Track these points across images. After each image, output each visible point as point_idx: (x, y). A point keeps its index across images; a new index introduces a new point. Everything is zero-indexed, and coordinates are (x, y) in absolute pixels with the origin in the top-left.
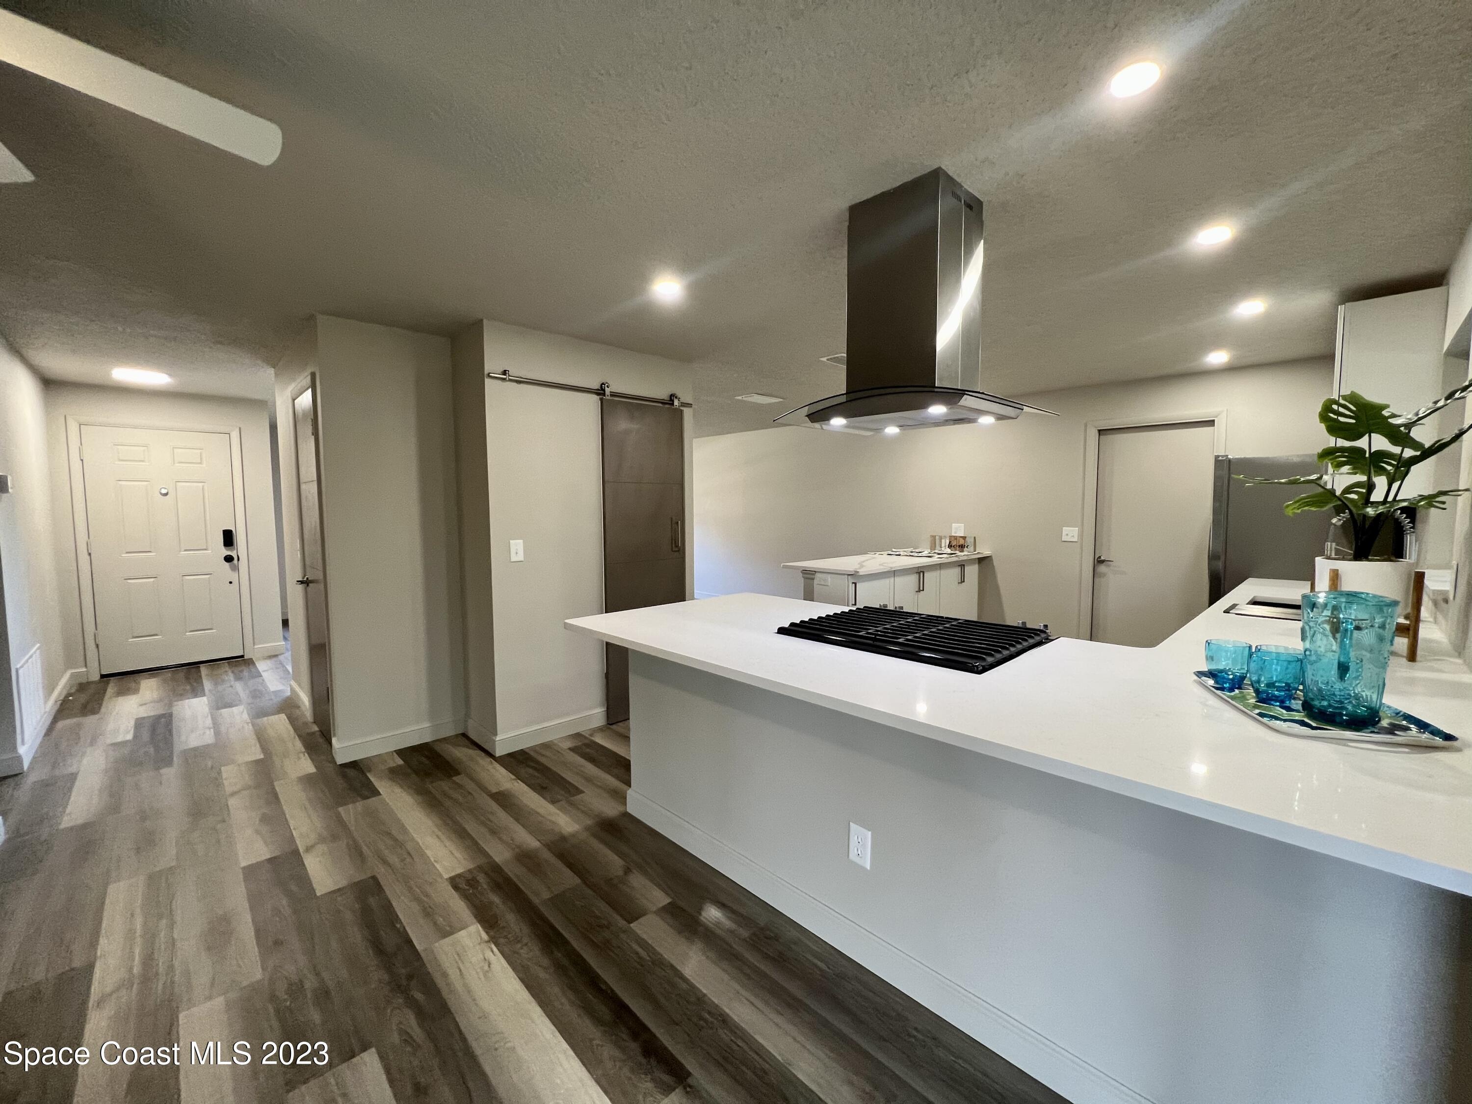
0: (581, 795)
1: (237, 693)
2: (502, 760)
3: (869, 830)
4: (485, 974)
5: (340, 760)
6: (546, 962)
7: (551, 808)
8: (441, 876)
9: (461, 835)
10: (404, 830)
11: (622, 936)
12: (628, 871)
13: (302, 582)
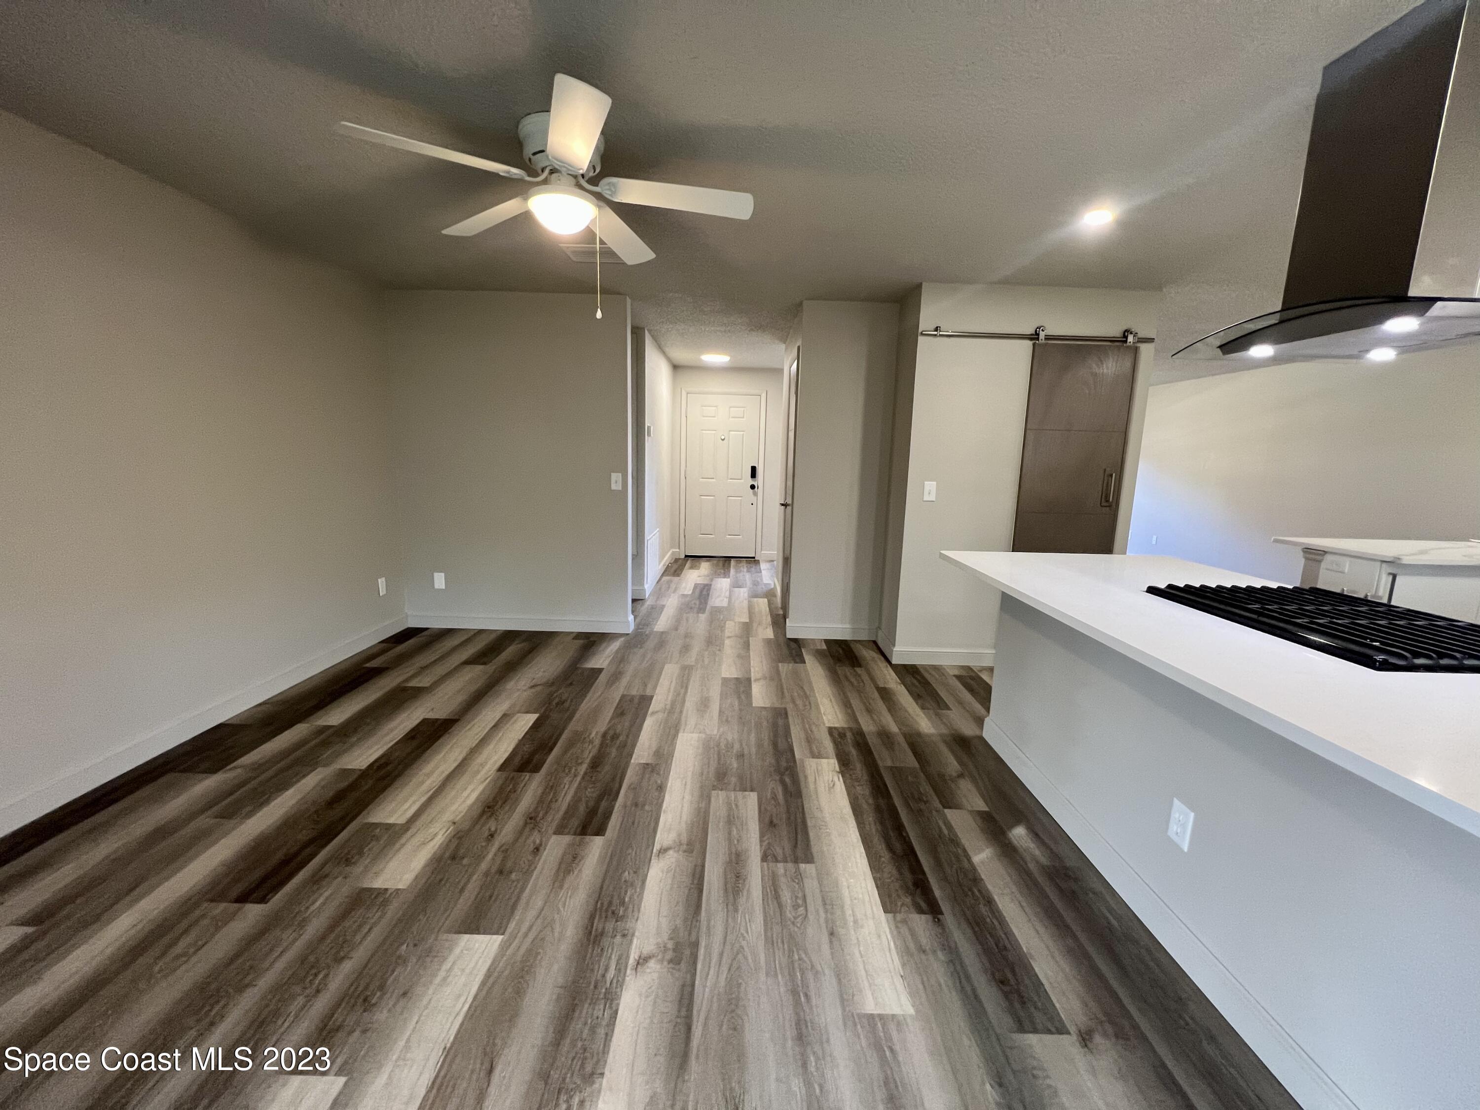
0: (949, 712)
1: (745, 580)
2: (895, 668)
3: (1192, 811)
4: (830, 789)
5: (789, 636)
6: (871, 801)
7: (918, 710)
8: (824, 724)
9: (846, 705)
10: (812, 689)
11: (934, 813)
12: (961, 776)
13: (782, 505)
